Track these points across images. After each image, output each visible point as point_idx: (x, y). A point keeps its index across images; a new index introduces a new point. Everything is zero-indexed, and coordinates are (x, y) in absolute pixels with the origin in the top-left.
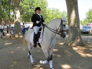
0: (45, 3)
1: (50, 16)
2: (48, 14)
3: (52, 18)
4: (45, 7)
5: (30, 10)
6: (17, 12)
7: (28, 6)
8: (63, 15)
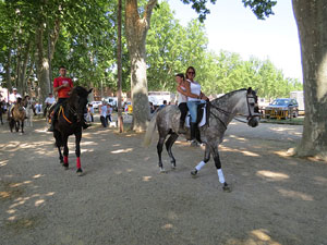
0: (200, 39)
1: (214, 73)
2: (207, 66)
3: (218, 79)
4: (201, 50)
5: (161, 59)
6: (138, 63)
7: (156, 48)
8: (249, 70)
